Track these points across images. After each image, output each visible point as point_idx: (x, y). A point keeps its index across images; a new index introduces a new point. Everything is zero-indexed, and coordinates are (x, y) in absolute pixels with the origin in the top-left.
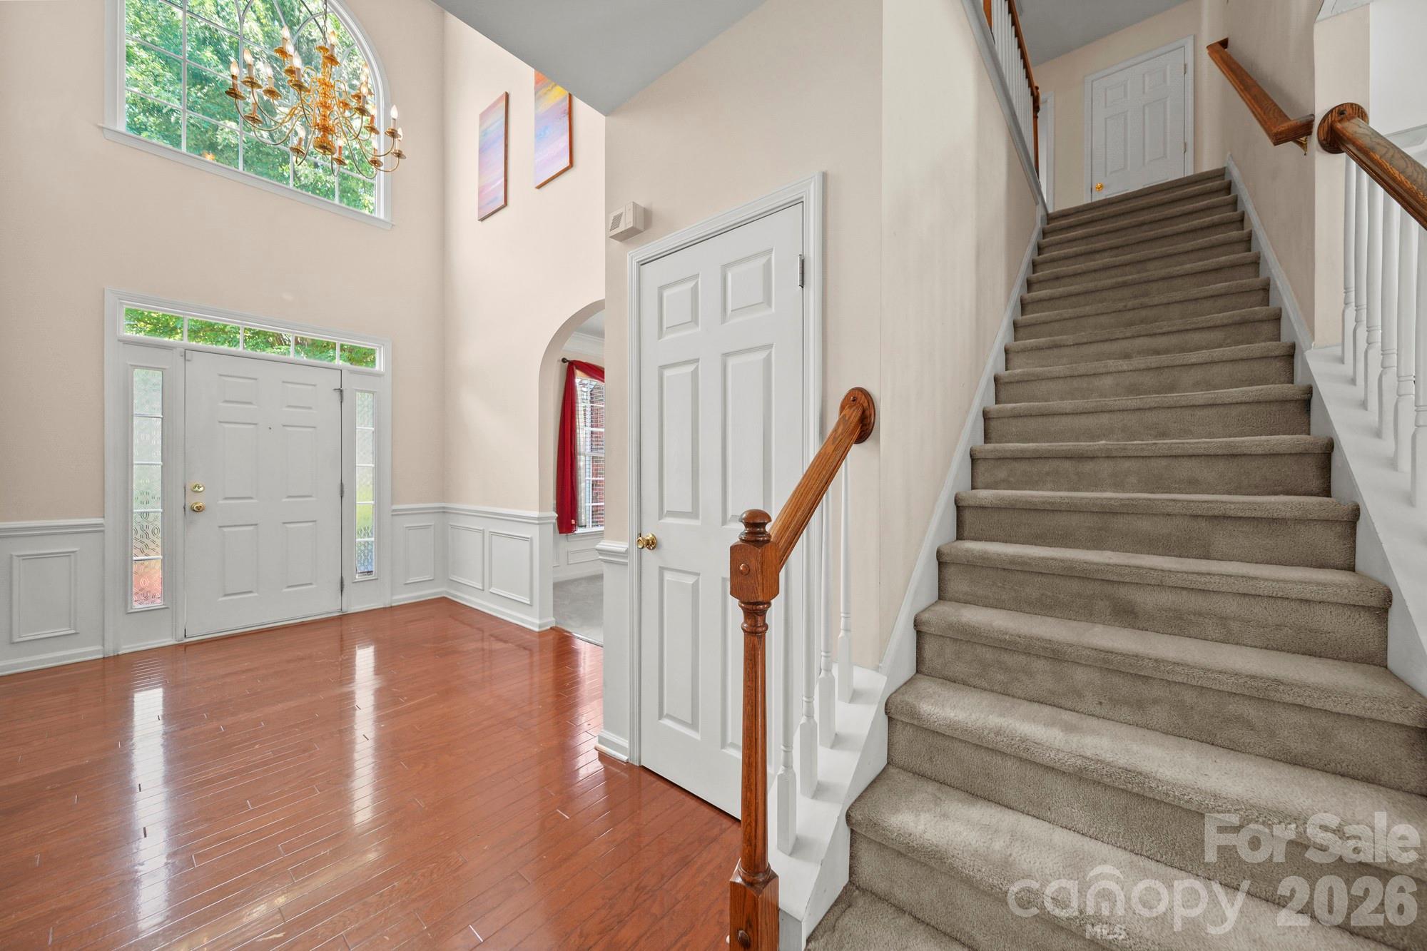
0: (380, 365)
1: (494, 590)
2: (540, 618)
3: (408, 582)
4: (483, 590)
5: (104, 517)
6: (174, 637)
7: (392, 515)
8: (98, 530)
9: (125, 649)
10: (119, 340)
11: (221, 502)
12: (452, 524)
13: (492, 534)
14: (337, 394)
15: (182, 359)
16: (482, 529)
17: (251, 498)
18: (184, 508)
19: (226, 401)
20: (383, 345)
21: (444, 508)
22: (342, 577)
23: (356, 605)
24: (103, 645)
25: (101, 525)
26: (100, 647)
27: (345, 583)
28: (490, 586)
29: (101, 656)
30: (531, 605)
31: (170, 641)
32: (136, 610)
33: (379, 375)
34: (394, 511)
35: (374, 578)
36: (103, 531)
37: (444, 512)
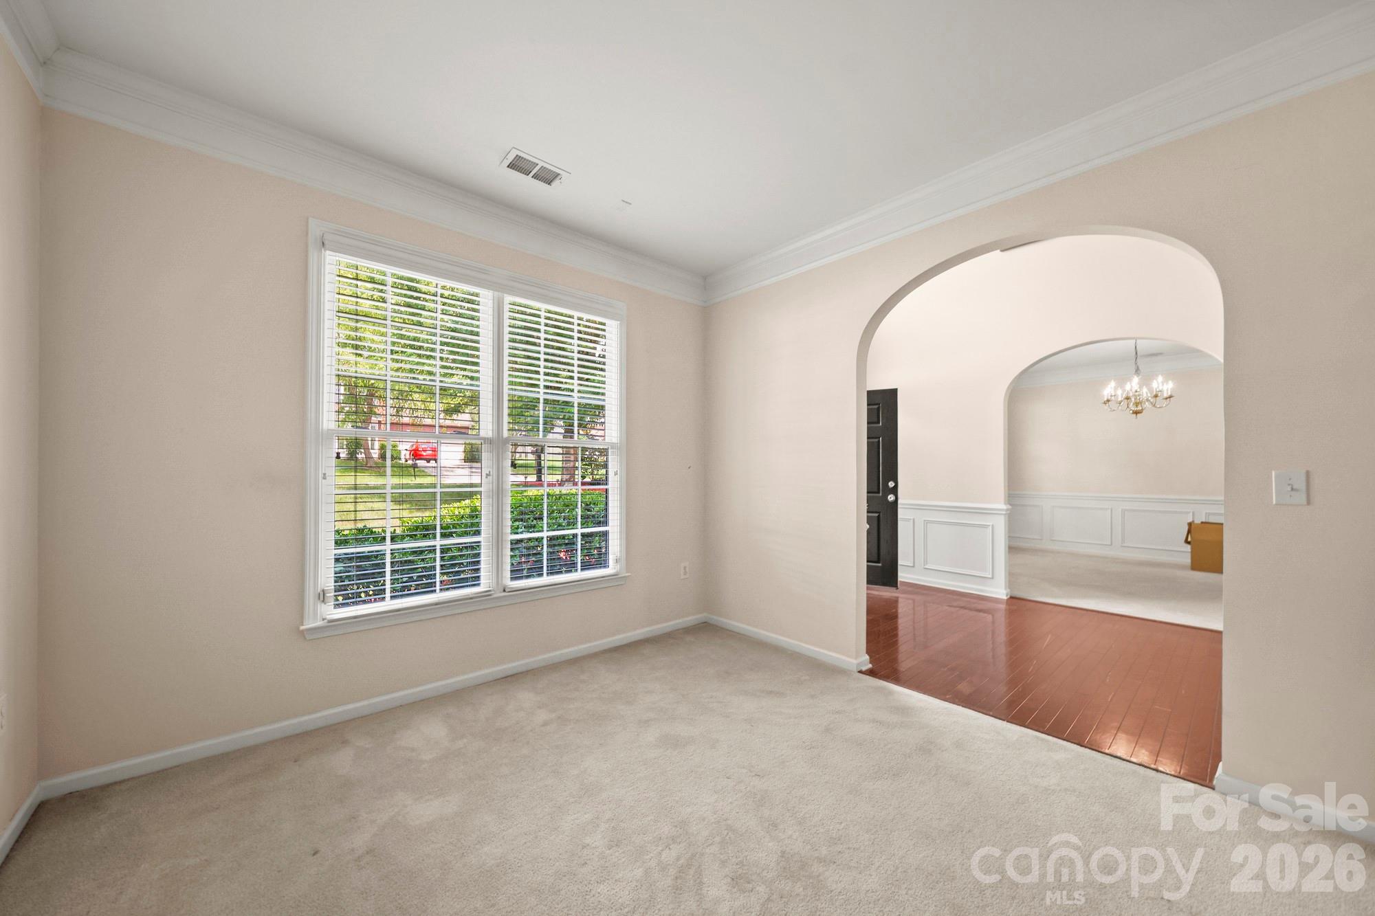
1: (930, 566)
2: (1005, 589)
4: (914, 567)
13: (927, 523)
16: (912, 518)
28: (924, 562)
30: (992, 578)
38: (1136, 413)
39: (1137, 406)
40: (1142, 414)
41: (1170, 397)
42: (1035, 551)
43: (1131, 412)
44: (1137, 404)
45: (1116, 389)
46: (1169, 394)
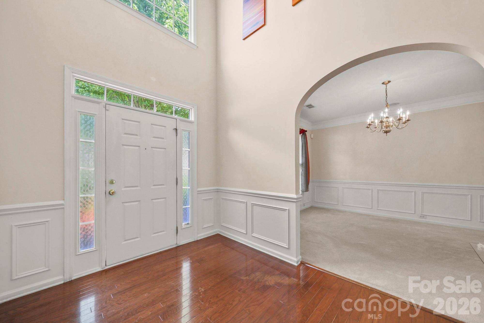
0: (192, 117)
1: (254, 235)
2: (296, 258)
3: (204, 227)
4: (247, 234)
5: (64, 200)
6: (100, 266)
7: (198, 194)
8: (61, 208)
9: (75, 276)
10: (72, 97)
11: (123, 189)
12: (222, 197)
13: (253, 205)
14: (175, 131)
15: (104, 109)
16: (246, 201)
17: (137, 186)
18: (106, 193)
19: (125, 134)
20: (194, 107)
21: (217, 189)
22: (177, 227)
23: (183, 241)
24: (64, 276)
25: (62, 205)
26: (61, 277)
27: (178, 230)
28: (252, 232)
29: (62, 282)
30: (289, 248)
31: (99, 269)
32: (80, 253)
33: (191, 122)
34: (198, 191)
35: (190, 226)
36: (63, 208)
37: (218, 191)
38: (386, 132)
39: (387, 128)
40: (390, 133)
41: (408, 121)
42: (327, 210)
43: (383, 132)
44: (387, 127)
45: (374, 118)
46: (407, 118)
